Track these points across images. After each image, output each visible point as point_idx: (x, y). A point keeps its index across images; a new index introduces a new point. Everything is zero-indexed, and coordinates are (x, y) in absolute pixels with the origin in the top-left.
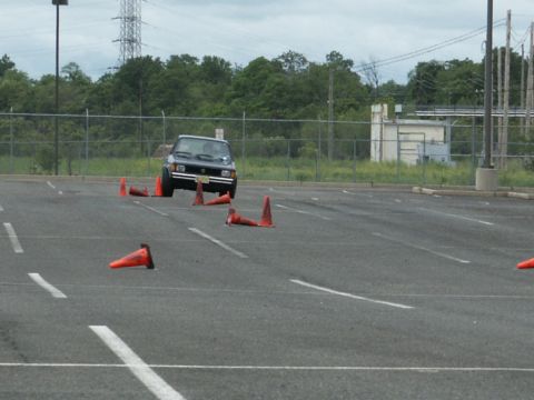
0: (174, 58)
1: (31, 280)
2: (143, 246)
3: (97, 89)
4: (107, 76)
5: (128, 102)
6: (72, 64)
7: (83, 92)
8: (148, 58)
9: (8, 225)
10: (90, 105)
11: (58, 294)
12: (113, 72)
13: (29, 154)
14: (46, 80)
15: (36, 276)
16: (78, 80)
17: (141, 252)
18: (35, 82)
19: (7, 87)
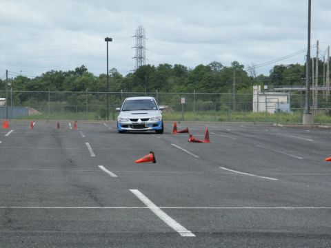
0: (161, 65)
1: (100, 169)
2: (151, 153)
3: (126, 80)
4: (130, 74)
5: (140, 86)
6: (114, 69)
7: (119, 81)
8: (149, 66)
9: (87, 144)
10: (122, 87)
11: (113, 175)
12: (133, 72)
13: (94, 111)
14: (102, 76)
15: (102, 167)
16: (117, 76)
17: (150, 155)
18: (97, 78)
19: (84, 80)
